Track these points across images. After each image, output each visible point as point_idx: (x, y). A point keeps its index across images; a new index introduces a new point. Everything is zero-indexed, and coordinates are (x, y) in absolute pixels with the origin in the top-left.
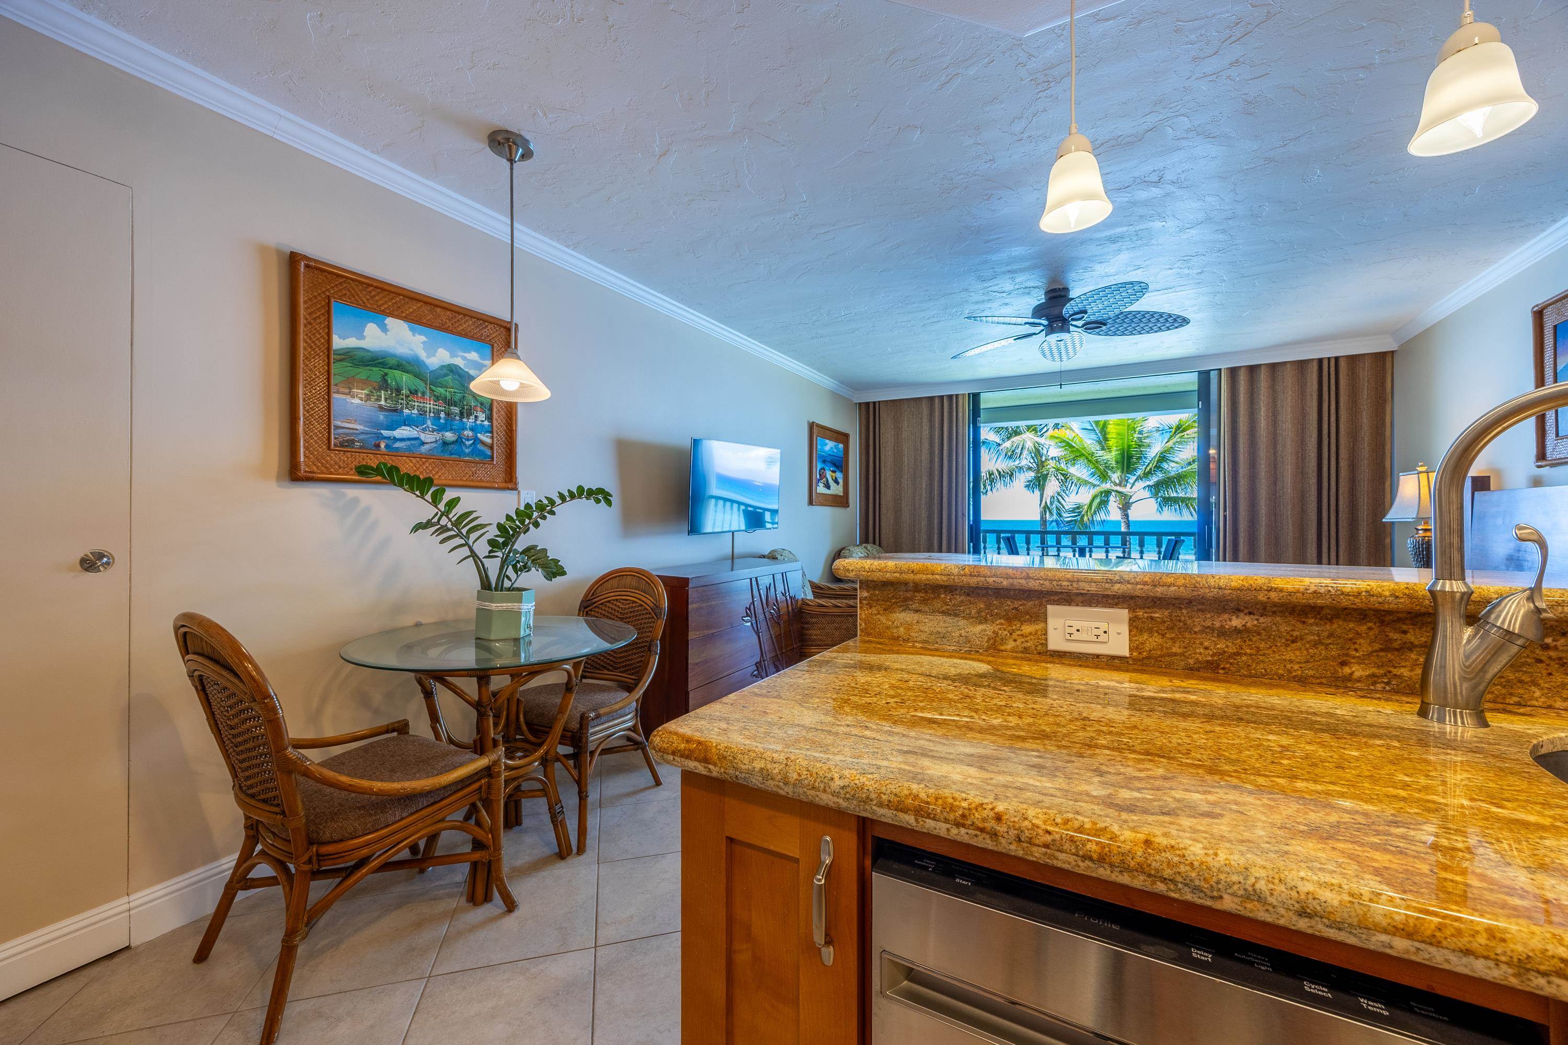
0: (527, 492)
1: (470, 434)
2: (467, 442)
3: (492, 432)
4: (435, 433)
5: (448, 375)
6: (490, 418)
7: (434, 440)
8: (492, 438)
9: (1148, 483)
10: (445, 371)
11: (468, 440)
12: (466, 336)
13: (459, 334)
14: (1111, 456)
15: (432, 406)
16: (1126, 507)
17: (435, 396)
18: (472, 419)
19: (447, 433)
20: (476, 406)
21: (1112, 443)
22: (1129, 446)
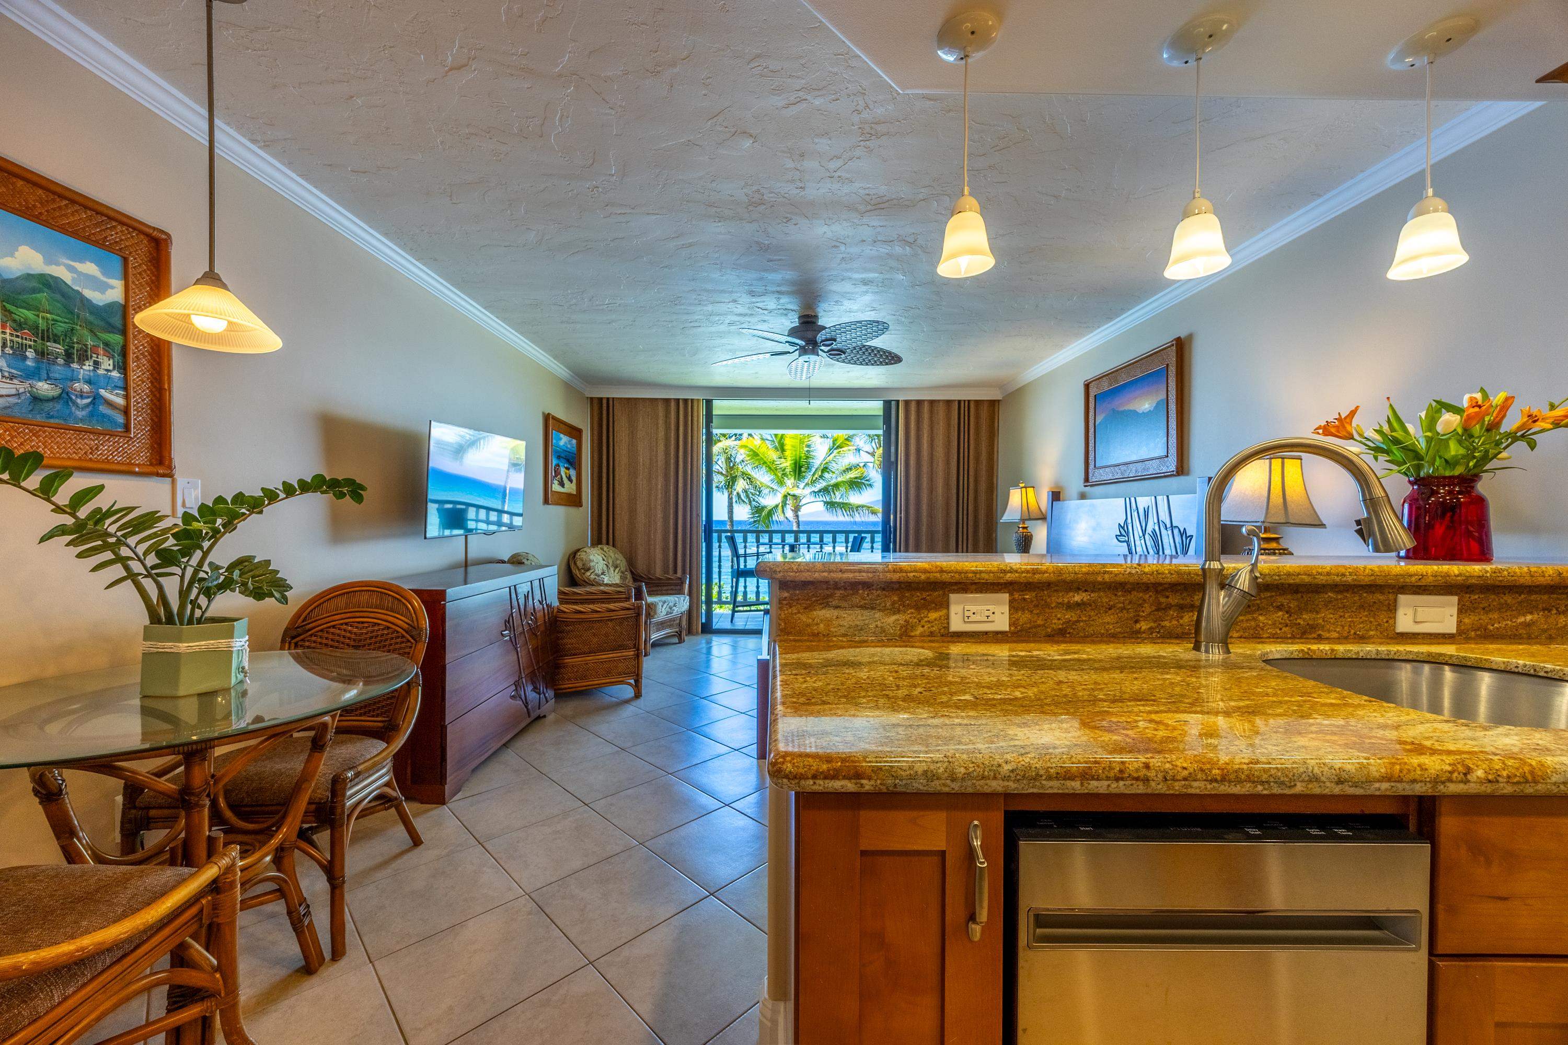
0: (186, 480)
1: (86, 388)
2: (79, 401)
3: (126, 389)
4: (15, 381)
5: (40, 291)
6: (123, 368)
7: (13, 392)
8: (127, 397)
9: (813, 489)
10: (34, 284)
11: (82, 397)
12: (75, 234)
13: (63, 230)
14: (787, 464)
15: (8, 337)
16: (797, 509)
17: (14, 321)
18: (88, 366)
19: (40, 384)
20: (95, 347)
21: (787, 453)
22: (800, 458)
